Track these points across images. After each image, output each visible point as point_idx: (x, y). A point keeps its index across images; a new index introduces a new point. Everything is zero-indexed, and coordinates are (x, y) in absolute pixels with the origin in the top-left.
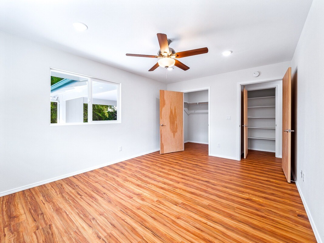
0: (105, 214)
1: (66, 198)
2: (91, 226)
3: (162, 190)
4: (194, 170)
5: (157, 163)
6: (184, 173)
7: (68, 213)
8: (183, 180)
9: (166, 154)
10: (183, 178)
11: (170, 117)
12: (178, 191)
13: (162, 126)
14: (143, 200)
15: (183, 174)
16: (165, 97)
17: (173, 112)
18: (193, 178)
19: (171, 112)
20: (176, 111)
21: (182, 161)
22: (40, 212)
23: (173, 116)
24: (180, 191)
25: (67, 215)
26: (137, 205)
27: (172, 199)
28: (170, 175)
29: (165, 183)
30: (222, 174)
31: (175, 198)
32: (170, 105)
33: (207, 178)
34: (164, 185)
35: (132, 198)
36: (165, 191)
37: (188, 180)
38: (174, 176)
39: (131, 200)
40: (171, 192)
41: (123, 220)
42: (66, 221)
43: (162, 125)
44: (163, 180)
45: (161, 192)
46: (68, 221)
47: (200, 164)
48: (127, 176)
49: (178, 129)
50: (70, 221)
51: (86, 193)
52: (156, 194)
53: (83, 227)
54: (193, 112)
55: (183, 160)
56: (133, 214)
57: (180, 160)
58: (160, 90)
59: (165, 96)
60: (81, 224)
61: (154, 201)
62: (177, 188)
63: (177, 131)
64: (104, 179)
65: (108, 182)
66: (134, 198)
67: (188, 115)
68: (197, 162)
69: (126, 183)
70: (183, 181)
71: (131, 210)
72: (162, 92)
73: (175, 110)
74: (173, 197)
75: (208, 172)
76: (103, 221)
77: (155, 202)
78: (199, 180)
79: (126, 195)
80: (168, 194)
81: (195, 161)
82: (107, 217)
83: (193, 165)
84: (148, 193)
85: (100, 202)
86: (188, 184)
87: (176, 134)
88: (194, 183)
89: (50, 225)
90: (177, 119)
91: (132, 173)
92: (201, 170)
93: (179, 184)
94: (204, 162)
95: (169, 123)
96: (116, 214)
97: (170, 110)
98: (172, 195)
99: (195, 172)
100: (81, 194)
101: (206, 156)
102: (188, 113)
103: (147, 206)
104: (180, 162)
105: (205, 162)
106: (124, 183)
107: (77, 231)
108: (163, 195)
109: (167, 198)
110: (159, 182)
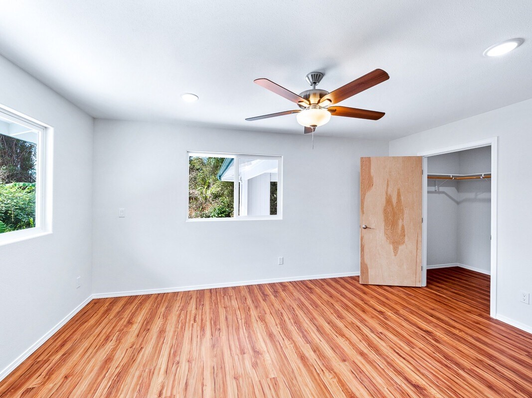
0: (194, 362)
1: (181, 318)
2: (168, 372)
3: (299, 362)
4: (409, 343)
5: (338, 300)
6: (375, 342)
7: (165, 341)
8: (359, 359)
9: (373, 287)
10: (362, 354)
11: (385, 211)
12: (328, 378)
13: (364, 228)
14: (255, 365)
15: (371, 345)
16: (372, 171)
17: (394, 200)
18: (388, 363)
19: (389, 201)
20: (402, 198)
21: (397, 312)
22: (148, 327)
23: (393, 209)
24: (331, 381)
25: (163, 343)
26: (240, 371)
27: (300, 390)
28: (343, 335)
29: (316, 350)
30: (490, 386)
31: (307, 390)
32: (385, 186)
33: (427, 377)
34: (312, 353)
35: (244, 353)
36: (304, 365)
37: (370, 362)
38: (347, 342)
39: (240, 356)
40: (312, 373)
41: (203, 385)
42: (156, 352)
43: (364, 226)
44: (318, 341)
45: (293, 365)
46: (157, 352)
47: (439, 334)
48: (268, 311)
49: (406, 237)
50: (159, 353)
51: (202, 320)
52: (284, 364)
53: (160, 368)
54: (472, 195)
55: (402, 311)
56: (221, 382)
57: (392, 309)
58: (362, 158)
59: (372, 167)
60: (163, 363)
61: (267, 377)
62: (330, 369)
63: (404, 242)
64: (237, 306)
65: (238, 312)
66: (246, 355)
67: (458, 203)
68: (437, 326)
69: (257, 324)
70: (356, 361)
71: (225, 373)
72: (366, 163)
73: (399, 195)
74: (306, 385)
75: (448, 363)
76: (182, 372)
77: (269, 379)
78: (399, 373)
79: (240, 345)
80: (301, 375)
81: (432, 322)
82: (191, 368)
83: (417, 330)
84: (273, 357)
85: (204, 340)
86: (362, 372)
87: (401, 247)
88: (380, 374)
89: (142, 348)
90: (405, 216)
91: (281, 309)
92: (430, 349)
93: (342, 364)
94: (457, 332)
95: (383, 224)
96: (203, 371)
97: (385, 197)
98: (308, 380)
99: (407, 348)
100: (197, 319)
101: (480, 315)
102: (456, 199)
103: (250, 380)
104: (389, 313)
105: (461, 330)
106: (256, 321)
107: (152, 370)
108: (293, 372)
109: (294, 382)
110: (308, 342)
